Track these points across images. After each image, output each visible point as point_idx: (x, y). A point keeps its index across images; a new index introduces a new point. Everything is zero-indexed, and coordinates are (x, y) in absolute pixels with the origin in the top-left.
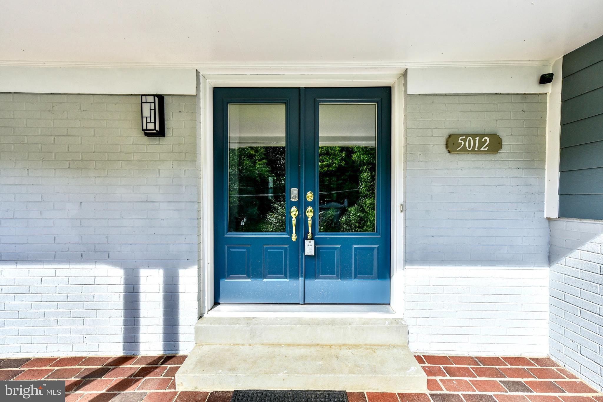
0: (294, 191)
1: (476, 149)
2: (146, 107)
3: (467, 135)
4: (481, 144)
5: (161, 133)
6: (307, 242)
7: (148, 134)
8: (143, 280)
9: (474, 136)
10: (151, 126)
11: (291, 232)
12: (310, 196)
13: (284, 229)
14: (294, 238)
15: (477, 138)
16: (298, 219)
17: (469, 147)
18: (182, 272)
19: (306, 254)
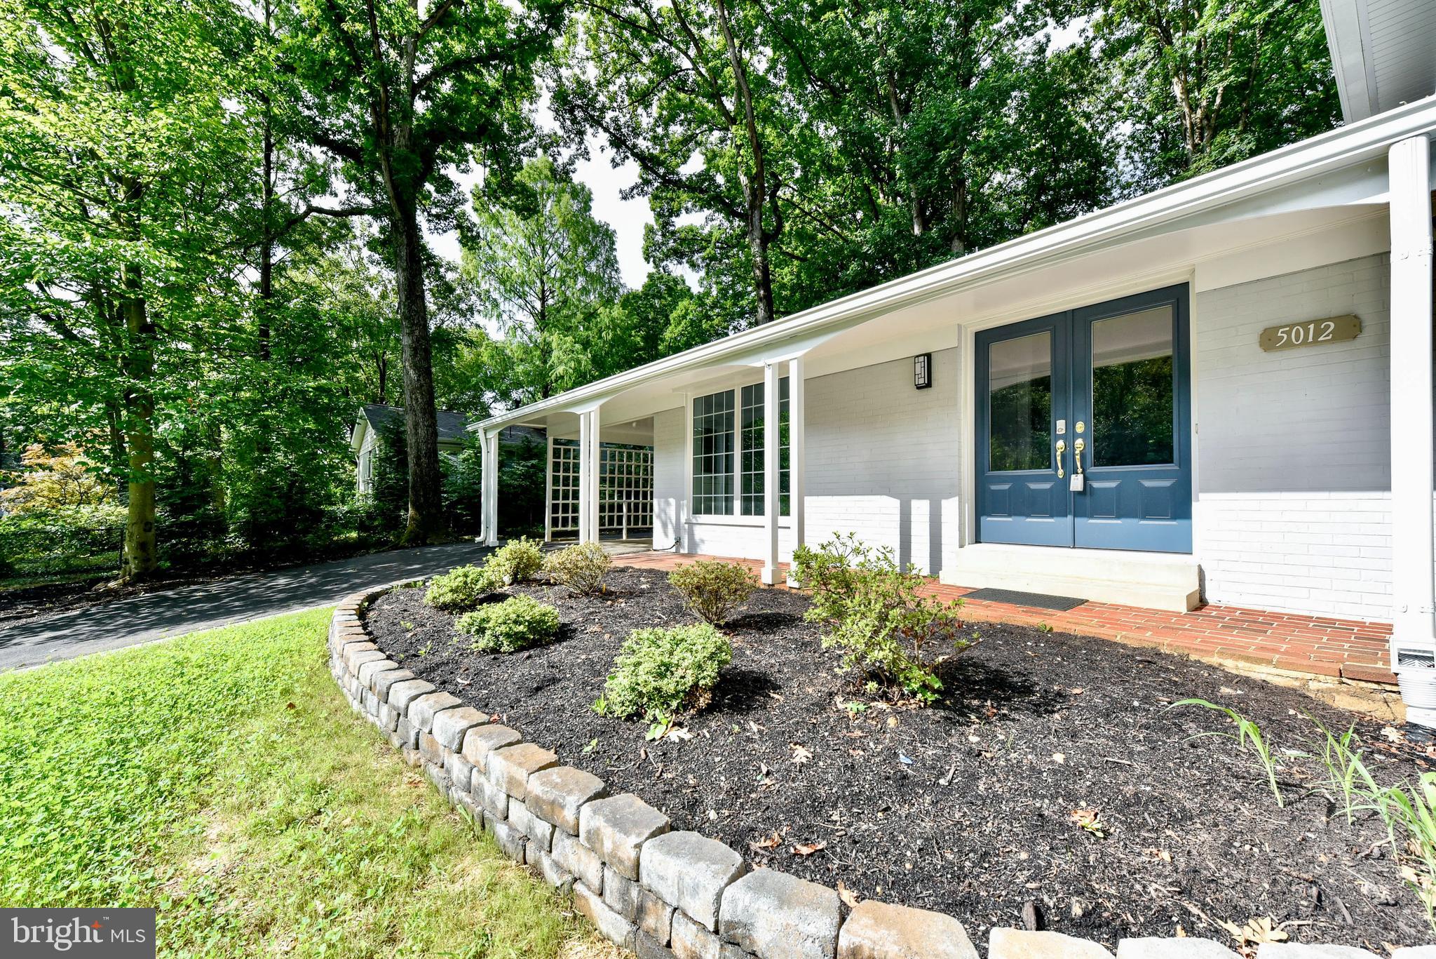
0: (1061, 425)
1: (1310, 339)
2: (918, 366)
3: (1292, 326)
4: (1318, 333)
5: (929, 385)
6: (1073, 477)
7: (919, 387)
8: (913, 511)
9: (1305, 325)
10: (921, 381)
11: (1057, 468)
12: (1080, 427)
13: (1049, 467)
14: (1061, 472)
15: (1312, 327)
16: (1063, 456)
17: (1297, 338)
18: (944, 503)
19: (1072, 489)
